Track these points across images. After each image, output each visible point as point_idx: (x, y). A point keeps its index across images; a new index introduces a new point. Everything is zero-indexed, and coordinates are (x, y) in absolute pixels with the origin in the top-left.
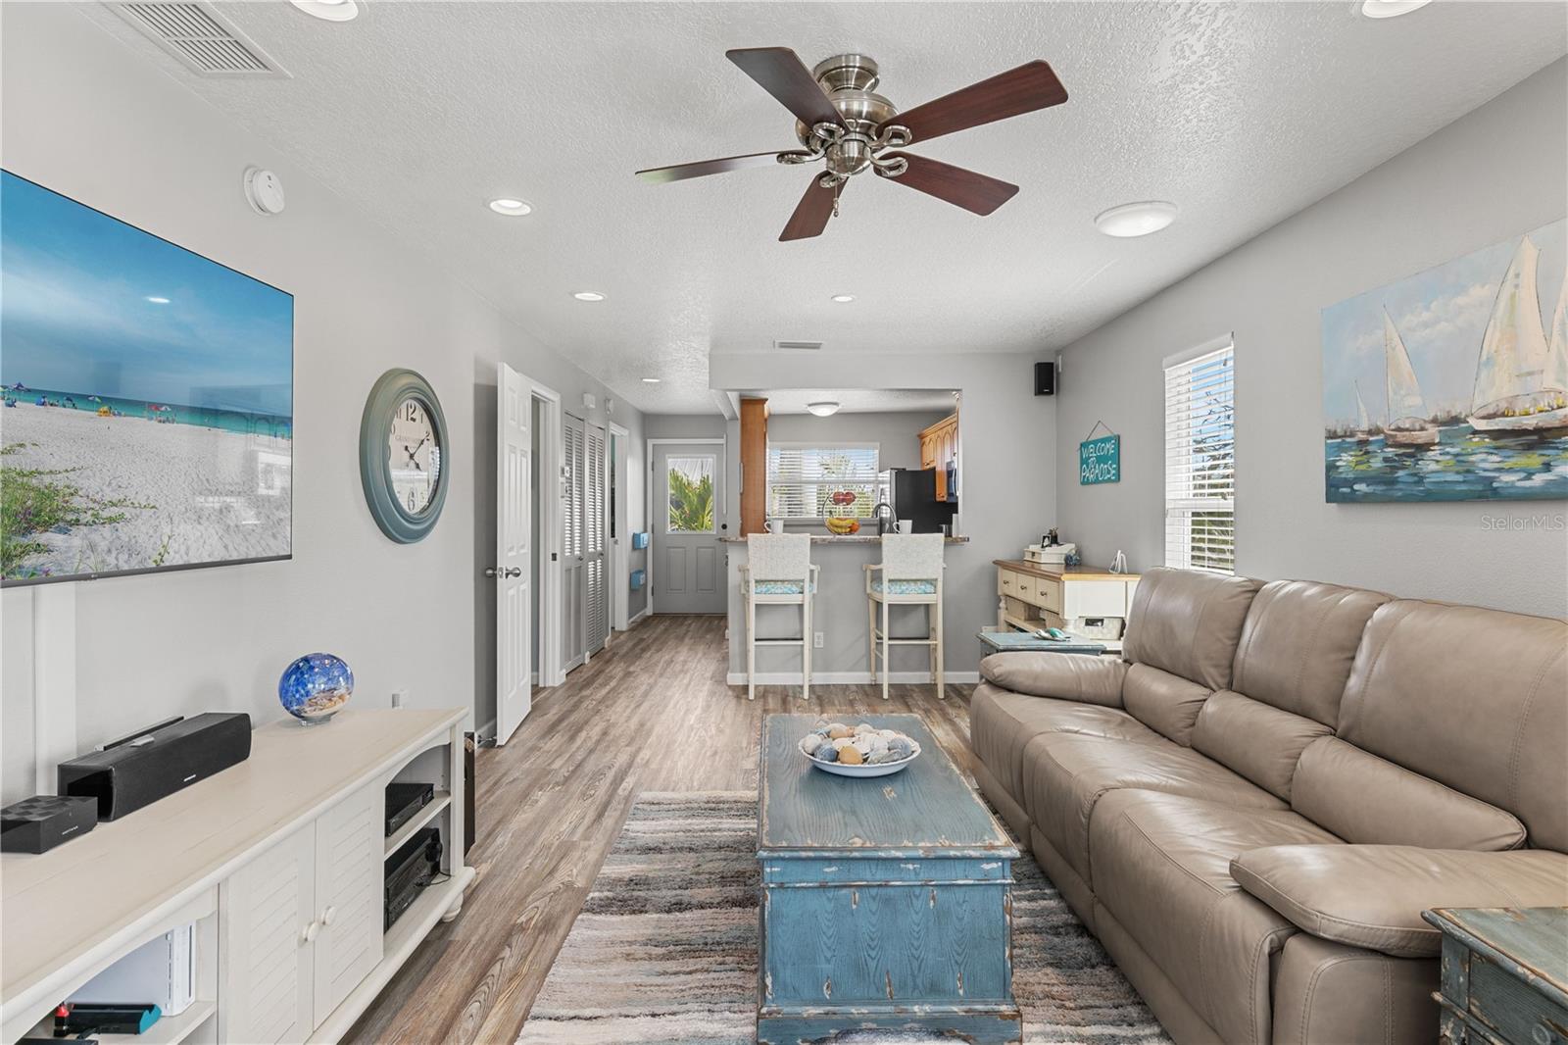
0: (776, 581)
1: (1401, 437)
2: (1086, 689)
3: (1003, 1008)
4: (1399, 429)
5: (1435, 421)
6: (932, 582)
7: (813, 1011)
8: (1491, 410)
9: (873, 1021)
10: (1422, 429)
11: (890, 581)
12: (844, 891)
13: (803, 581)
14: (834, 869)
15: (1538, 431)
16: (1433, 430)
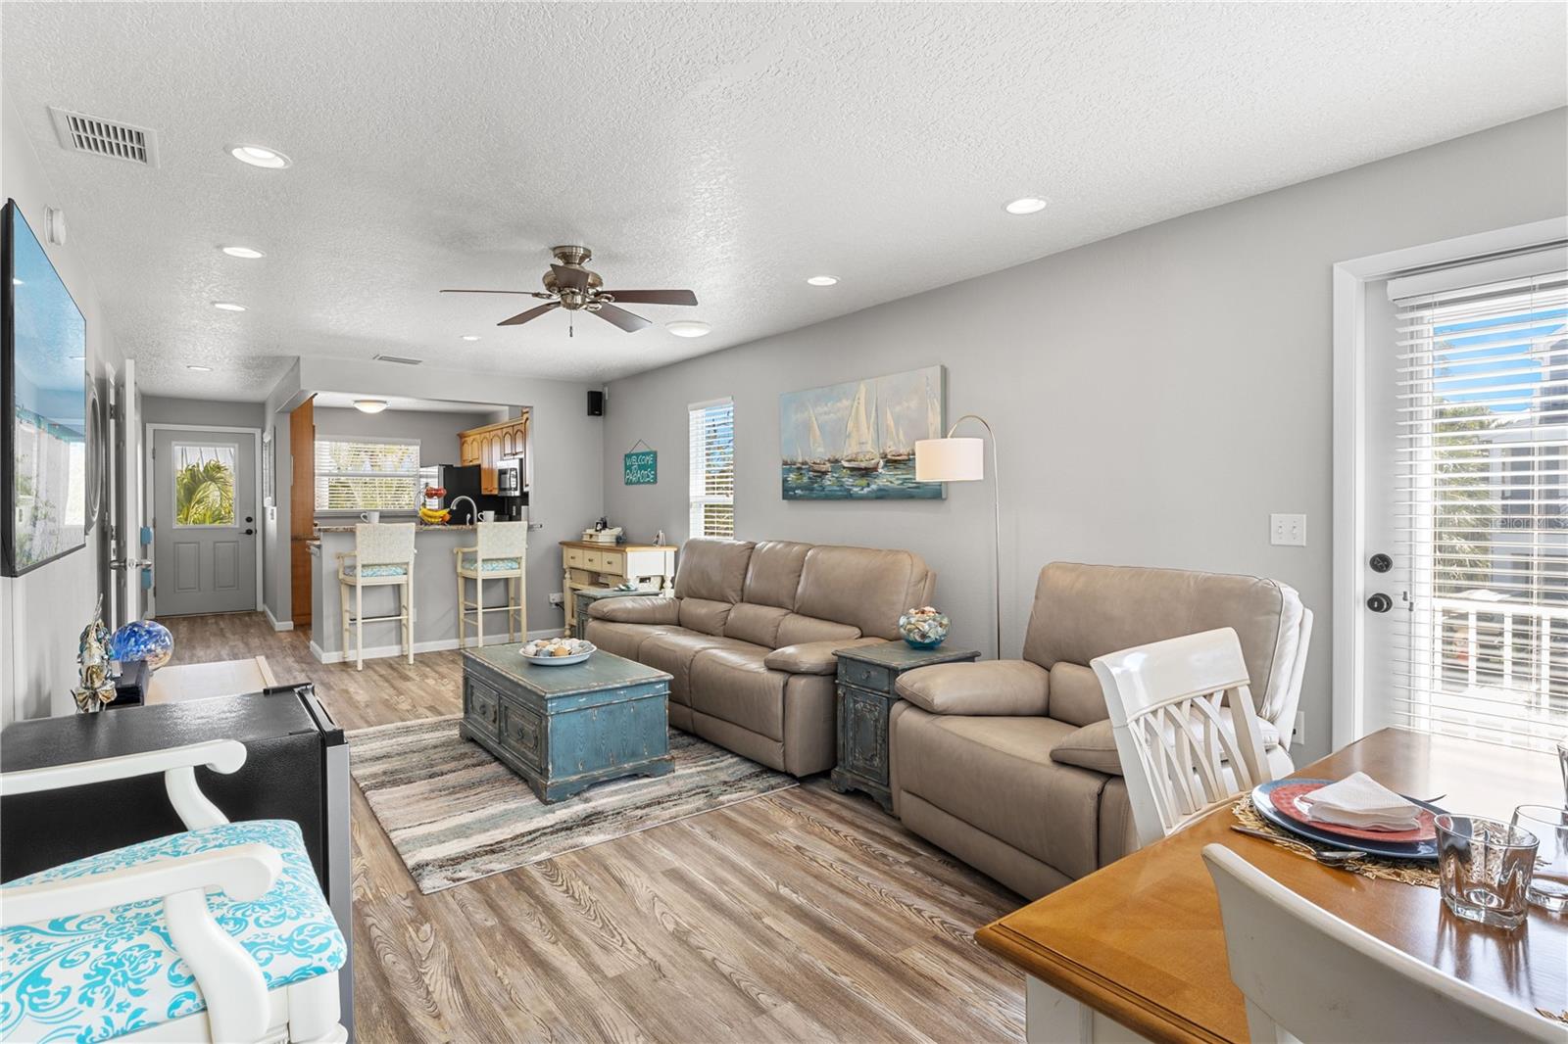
0: (379, 565)
1: (816, 467)
2: (658, 616)
3: (666, 757)
4: (814, 463)
5: (829, 461)
6: (517, 560)
7: (575, 778)
8: (849, 458)
9: (607, 776)
10: (824, 464)
11: (483, 560)
12: (590, 711)
13: (407, 564)
14: (584, 699)
15: (866, 469)
16: (828, 465)
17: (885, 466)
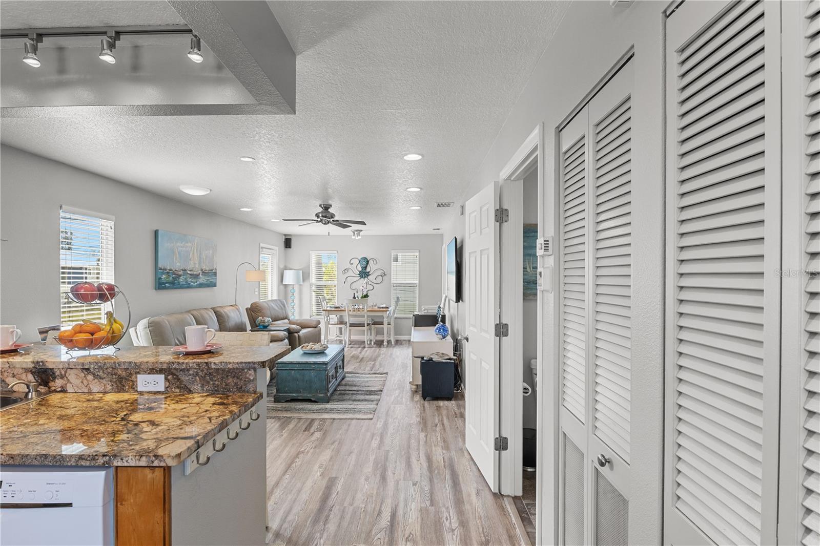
1: (176, 272)
4: (176, 270)
5: (182, 270)
8: (190, 270)
10: (180, 271)
16: (182, 272)
17: (202, 274)
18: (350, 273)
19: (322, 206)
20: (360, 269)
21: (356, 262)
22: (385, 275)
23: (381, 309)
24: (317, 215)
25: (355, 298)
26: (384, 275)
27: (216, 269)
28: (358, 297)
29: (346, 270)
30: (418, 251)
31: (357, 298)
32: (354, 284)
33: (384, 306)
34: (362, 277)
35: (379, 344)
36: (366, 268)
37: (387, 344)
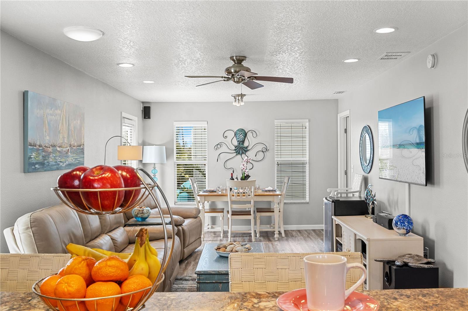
1: (46, 149)
4: (45, 146)
5: (52, 146)
8: (59, 145)
10: (49, 148)
16: (51, 148)
18: (224, 149)
19: (234, 58)
20: (236, 143)
21: (231, 135)
22: (267, 150)
23: (266, 193)
24: (228, 71)
25: (233, 179)
26: (265, 150)
27: (83, 145)
28: (237, 178)
29: (218, 146)
30: (308, 120)
31: (236, 180)
32: (228, 162)
33: (270, 188)
34: (239, 153)
35: (267, 236)
36: (243, 142)
37: (278, 236)
